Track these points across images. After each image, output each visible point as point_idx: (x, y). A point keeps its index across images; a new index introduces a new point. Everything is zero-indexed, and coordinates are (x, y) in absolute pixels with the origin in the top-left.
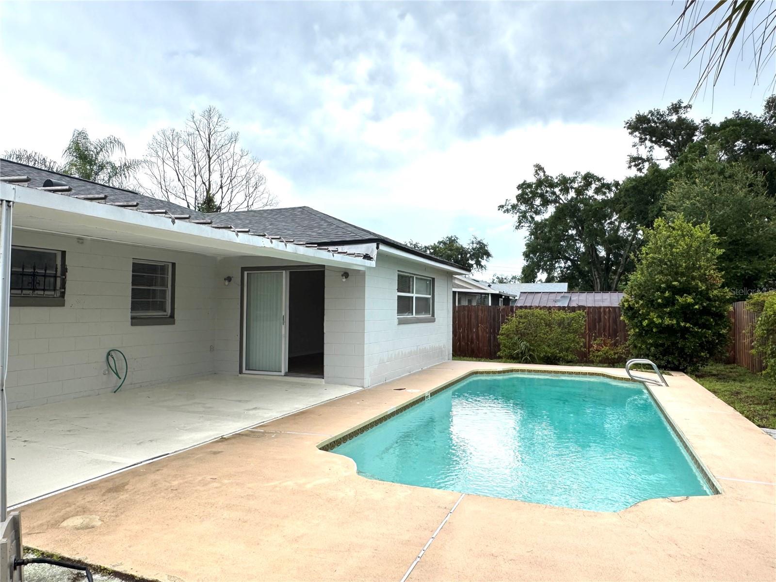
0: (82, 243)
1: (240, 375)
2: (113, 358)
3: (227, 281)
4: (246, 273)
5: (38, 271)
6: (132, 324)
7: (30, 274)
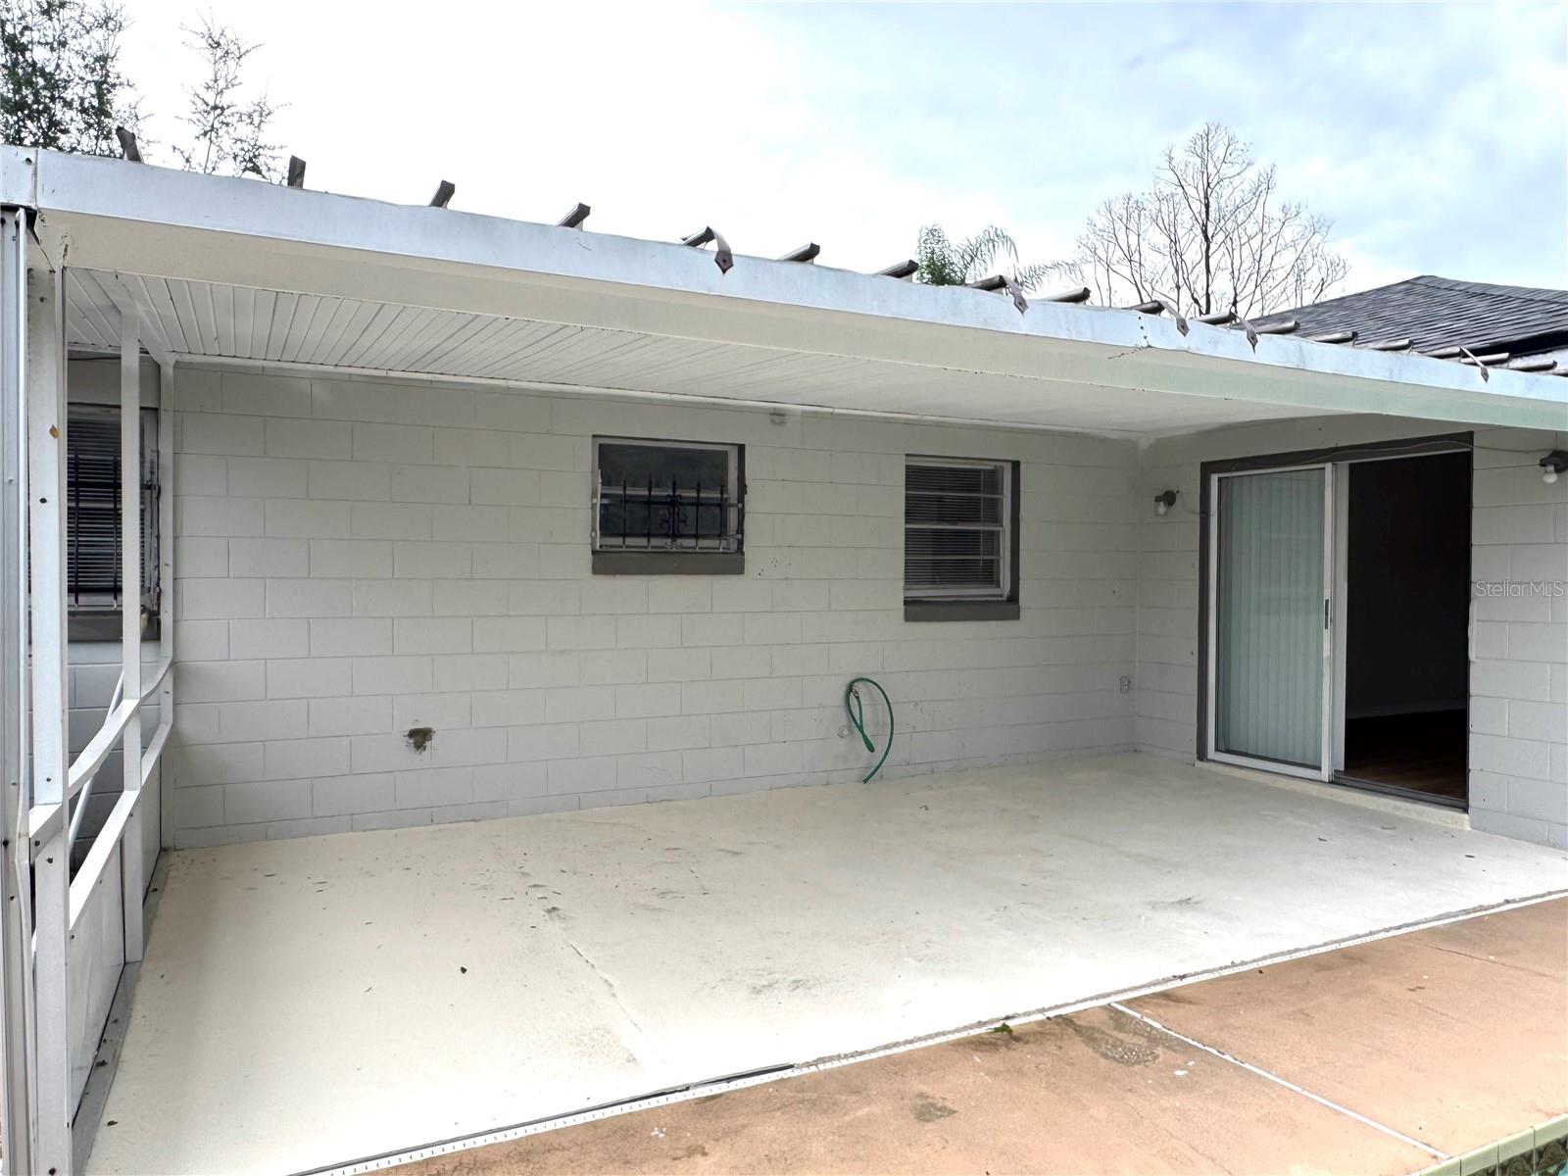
0: (782, 423)
1: (1199, 764)
2: (857, 698)
3: (1162, 504)
4: (1214, 478)
5: (683, 494)
6: (908, 618)
7: (663, 500)
